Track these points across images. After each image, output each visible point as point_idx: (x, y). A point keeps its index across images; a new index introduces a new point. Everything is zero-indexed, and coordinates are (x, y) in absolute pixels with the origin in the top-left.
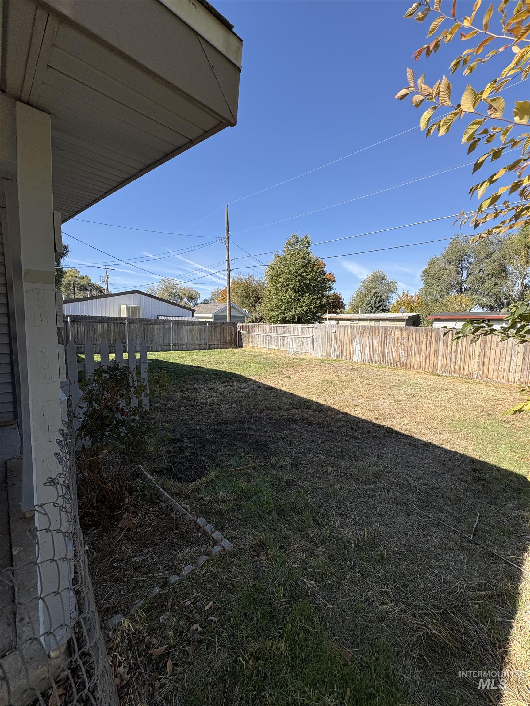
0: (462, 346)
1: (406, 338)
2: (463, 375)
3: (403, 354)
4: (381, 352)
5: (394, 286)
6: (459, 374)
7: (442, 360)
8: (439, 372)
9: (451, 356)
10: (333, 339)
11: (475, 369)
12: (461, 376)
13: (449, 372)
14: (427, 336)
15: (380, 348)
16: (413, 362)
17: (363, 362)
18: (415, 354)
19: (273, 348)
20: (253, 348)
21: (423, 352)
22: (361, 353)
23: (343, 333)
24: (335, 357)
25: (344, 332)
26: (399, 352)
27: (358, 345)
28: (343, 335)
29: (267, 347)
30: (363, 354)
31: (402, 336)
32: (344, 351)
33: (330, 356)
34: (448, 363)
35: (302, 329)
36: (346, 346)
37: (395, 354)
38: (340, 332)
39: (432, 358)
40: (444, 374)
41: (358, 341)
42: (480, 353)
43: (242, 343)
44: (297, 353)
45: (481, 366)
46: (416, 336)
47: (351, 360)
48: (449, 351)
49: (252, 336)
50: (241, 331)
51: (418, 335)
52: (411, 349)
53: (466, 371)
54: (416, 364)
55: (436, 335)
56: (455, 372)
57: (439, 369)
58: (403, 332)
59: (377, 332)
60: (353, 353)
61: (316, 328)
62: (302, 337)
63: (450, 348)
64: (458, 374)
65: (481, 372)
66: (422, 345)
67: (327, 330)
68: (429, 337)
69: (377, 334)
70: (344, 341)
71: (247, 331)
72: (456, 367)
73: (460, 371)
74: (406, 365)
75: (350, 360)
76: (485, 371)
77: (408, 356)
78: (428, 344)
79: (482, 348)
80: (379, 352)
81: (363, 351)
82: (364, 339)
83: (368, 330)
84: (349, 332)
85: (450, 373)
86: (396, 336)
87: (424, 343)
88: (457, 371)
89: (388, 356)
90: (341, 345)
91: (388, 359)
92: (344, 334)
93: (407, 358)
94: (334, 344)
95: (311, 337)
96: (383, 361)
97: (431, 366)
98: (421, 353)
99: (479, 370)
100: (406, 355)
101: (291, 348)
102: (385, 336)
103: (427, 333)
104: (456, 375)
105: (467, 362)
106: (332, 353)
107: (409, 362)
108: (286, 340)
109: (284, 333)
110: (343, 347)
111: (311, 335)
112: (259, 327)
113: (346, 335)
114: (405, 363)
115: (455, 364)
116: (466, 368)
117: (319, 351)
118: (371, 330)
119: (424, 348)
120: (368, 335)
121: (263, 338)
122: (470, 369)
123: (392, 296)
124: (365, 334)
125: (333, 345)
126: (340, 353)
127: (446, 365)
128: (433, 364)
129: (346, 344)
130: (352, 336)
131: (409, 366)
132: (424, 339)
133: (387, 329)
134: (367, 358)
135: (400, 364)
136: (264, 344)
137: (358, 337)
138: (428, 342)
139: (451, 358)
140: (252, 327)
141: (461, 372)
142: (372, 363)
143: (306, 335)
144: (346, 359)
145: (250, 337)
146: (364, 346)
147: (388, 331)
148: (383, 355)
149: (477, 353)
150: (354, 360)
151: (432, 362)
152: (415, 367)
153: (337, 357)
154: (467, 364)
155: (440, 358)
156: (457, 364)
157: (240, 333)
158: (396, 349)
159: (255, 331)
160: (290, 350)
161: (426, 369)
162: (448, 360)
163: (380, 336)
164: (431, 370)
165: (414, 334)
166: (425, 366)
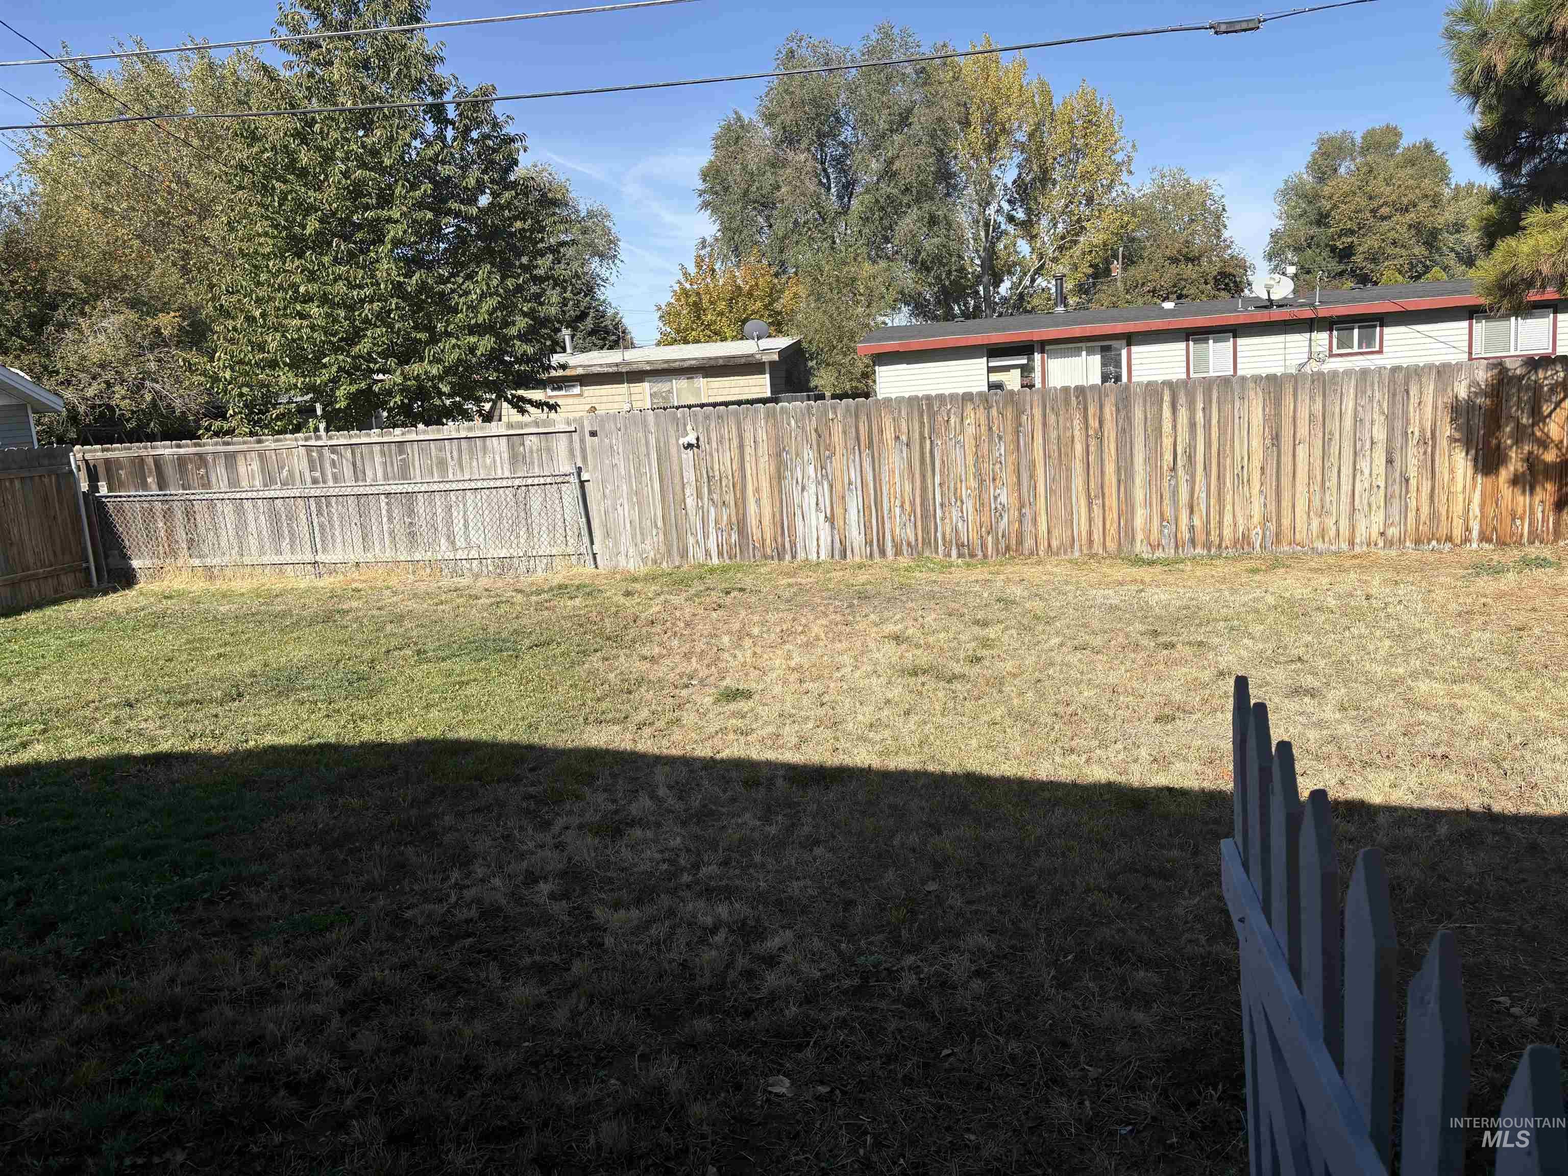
0: (1208, 444)
1: (1009, 437)
2: (1220, 546)
3: (1003, 499)
4: (913, 504)
5: (607, 232)
6: (1208, 545)
7: (1148, 503)
8: (1141, 548)
9: (1176, 486)
10: (690, 476)
11: (1256, 519)
12: (1213, 550)
13: (1173, 545)
14: (1086, 418)
15: (908, 487)
16: (1043, 527)
17: (844, 556)
18: (1050, 491)
19: (352, 558)
20: (211, 578)
21: (1078, 482)
22: (831, 520)
23: (735, 443)
24: (708, 553)
25: (741, 438)
26: (985, 496)
27: (812, 488)
28: (735, 452)
29: (309, 557)
30: (839, 522)
31: (990, 429)
32: (752, 521)
33: (684, 554)
34: (1168, 512)
35: (511, 447)
36: (758, 501)
37: (969, 506)
38: (721, 441)
39: (1112, 501)
40: (1159, 554)
41: (811, 470)
42: (1265, 459)
43: (125, 558)
44: (503, 565)
45: (1272, 507)
46: (1045, 425)
47: (788, 557)
48: (1165, 468)
49: (189, 514)
50: (103, 490)
51: (1052, 419)
52: (1032, 477)
53: (1227, 532)
54: (1056, 533)
55: (1118, 410)
56: (1193, 542)
57: (1139, 536)
58: (994, 412)
59: (888, 423)
60: (792, 527)
61: (593, 434)
62: (517, 482)
63: (1168, 457)
64: (1204, 546)
65: (1272, 526)
66: (1070, 455)
67: (653, 441)
68: (1094, 423)
69: (889, 435)
70: (744, 477)
71: (145, 486)
72: (1197, 522)
73: (1208, 533)
74: (1020, 542)
75: (781, 558)
76: (1286, 522)
77: (1022, 506)
78: (1092, 449)
79: (1268, 442)
80: (907, 506)
81: (838, 511)
82: (836, 464)
83: (851, 421)
84: (762, 435)
85: (1177, 547)
86: (970, 430)
87: (1079, 447)
88: (1201, 537)
89: (942, 519)
90: (730, 498)
91: (944, 528)
92: (741, 447)
93: (1022, 516)
94: (699, 496)
95: (574, 480)
96: (926, 542)
97: (1112, 530)
98: (1069, 489)
99: (1266, 519)
100: (1014, 500)
101: (460, 542)
102: (922, 438)
103: (1086, 409)
104: (1199, 550)
105: (1229, 498)
106: (691, 540)
107: (1028, 527)
108: (421, 506)
109: (404, 473)
110: (741, 503)
111: (567, 468)
112: (230, 458)
113: (748, 450)
114: (1013, 536)
115: (1192, 512)
116: (1228, 518)
117: (625, 539)
118: (863, 418)
119: (1078, 467)
120: (851, 443)
121: (274, 517)
122: (1240, 521)
123: (604, 273)
124: (837, 437)
125: (690, 502)
126: (734, 537)
127: (1162, 518)
128: (1115, 525)
129: (757, 490)
130: (779, 455)
131: (1029, 543)
132: (1077, 433)
133: (930, 406)
134: (856, 537)
135: (997, 542)
136: (285, 544)
137: (809, 454)
138: (1093, 443)
139: (1175, 492)
140: (182, 461)
141: (1214, 537)
142: (883, 553)
143: (537, 471)
144: (765, 557)
145: (179, 514)
146: (838, 487)
147: (933, 416)
148: (925, 517)
149: (1256, 463)
150: (801, 555)
151: (1112, 516)
152: (1055, 544)
153: (720, 554)
154: (1229, 507)
155: (1139, 495)
156: (1195, 509)
157: (100, 505)
158: (973, 483)
159: (207, 485)
160: (460, 554)
161: (1095, 546)
162: (1166, 501)
163: (904, 438)
164: (1112, 546)
165: (1037, 412)
166: (1090, 533)
